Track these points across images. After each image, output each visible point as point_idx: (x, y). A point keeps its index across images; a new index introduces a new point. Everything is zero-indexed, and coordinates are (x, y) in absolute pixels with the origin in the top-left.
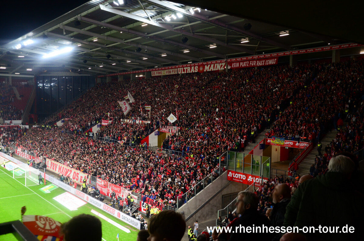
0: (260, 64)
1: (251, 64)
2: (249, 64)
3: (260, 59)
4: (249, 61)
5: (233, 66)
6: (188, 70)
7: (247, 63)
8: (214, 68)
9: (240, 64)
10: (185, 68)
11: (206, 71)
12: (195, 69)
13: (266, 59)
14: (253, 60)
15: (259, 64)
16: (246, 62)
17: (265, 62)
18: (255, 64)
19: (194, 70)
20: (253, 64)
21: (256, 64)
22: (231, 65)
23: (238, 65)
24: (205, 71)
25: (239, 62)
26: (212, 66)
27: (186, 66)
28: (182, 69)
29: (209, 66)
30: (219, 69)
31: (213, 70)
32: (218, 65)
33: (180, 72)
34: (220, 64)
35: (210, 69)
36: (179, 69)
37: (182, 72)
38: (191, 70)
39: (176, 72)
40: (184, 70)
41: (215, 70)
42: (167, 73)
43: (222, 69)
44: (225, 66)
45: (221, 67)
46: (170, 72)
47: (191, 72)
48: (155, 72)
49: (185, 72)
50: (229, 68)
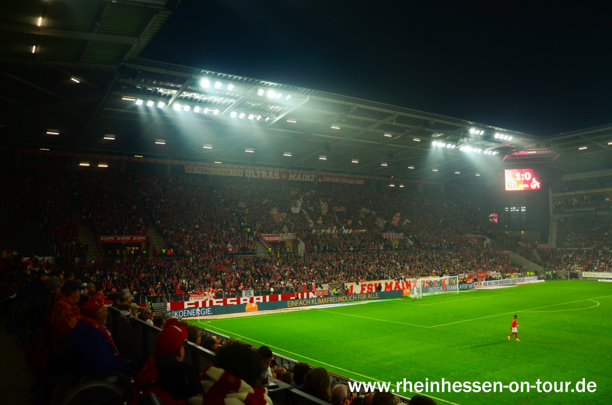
2: (341, 181)
3: (350, 178)
5: (324, 179)
6: (263, 175)
7: (339, 179)
8: (302, 178)
9: (331, 180)
10: (258, 172)
12: (275, 174)
13: (356, 179)
14: (344, 177)
15: (350, 182)
17: (354, 182)
19: (274, 176)
20: (345, 181)
21: (347, 181)
22: (322, 179)
23: (329, 180)
25: (331, 177)
26: (299, 175)
27: (260, 170)
28: (253, 172)
29: (295, 175)
30: (309, 180)
31: (300, 180)
32: (307, 176)
33: (248, 174)
34: (310, 176)
35: (296, 178)
36: (246, 171)
37: (251, 175)
38: (267, 175)
39: (241, 174)
40: (256, 174)
41: (303, 180)
42: (222, 173)
43: (312, 180)
44: (315, 179)
45: (311, 178)
46: (229, 172)
47: (268, 177)
48: (195, 169)
49: (258, 177)
50: (320, 181)
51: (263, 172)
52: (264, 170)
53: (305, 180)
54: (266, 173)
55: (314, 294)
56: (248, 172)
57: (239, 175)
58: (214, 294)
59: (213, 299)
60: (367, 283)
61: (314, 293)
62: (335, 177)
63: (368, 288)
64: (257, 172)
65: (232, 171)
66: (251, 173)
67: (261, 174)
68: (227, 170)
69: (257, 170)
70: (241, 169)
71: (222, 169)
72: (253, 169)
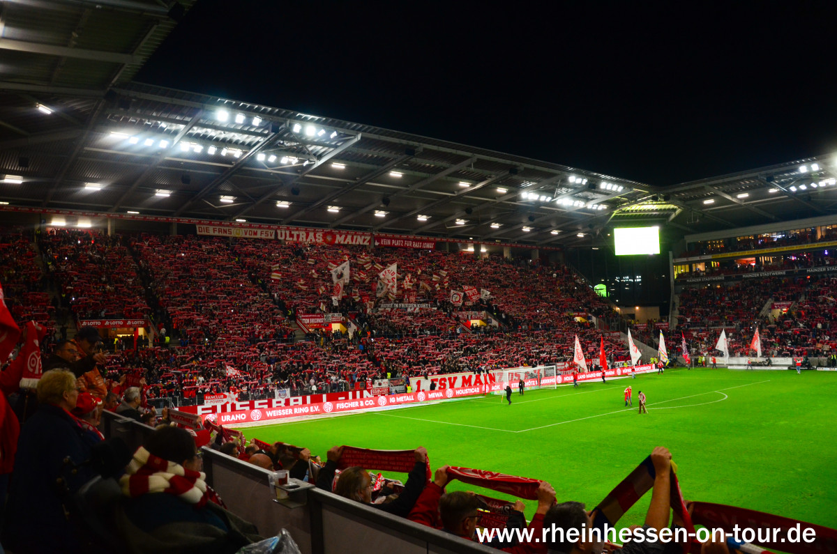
1: (406, 244)
2: (404, 244)
3: (416, 241)
4: (404, 240)
5: (382, 243)
6: (301, 236)
8: (352, 241)
9: (391, 242)
10: (295, 233)
11: (339, 243)
12: (317, 236)
13: (423, 241)
14: (408, 240)
15: (416, 245)
16: (400, 241)
17: (421, 245)
18: (411, 245)
19: (315, 238)
20: (409, 244)
22: (379, 241)
23: (389, 242)
24: (337, 242)
25: (391, 239)
26: (349, 237)
27: (297, 230)
28: (288, 232)
29: (343, 236)
30: (361, 243)
31: (350, 243)
32: (359, 237)
33: (281, 236)
34: (363, 237)
35: (344, 241)
36: (279, 232)
37: (286, 237)
38: (307, 237)
39: (271, 236)
40: (292, 236)
41: (354, 243)
42: (246, 234)
43: (366, 243)
44: (369, 241)
45: (364, 240)
46: (255, 234)
47: (309, 240)
48: (211, 228)
49: (295, 239)
50: (377, 244)
51: (301, 233)
52: (302, 231)
53: (357, 243)
54: (305, 234)
55: (370, 393)
56: (281, 233)
57: (269, 237)
58: (237, 396)
59: (235, 402)
60: (439, 377)
61: (369, 391)
62: (396, 239)
63: (441, 384)
64: (292, 232)
65: (259, 231)
66: (286, 234)
67: (298, 236)
68: (253, 230)
69: (294, 230)
70: (272, 229)
71: (246, 230)
72: (288, 229)
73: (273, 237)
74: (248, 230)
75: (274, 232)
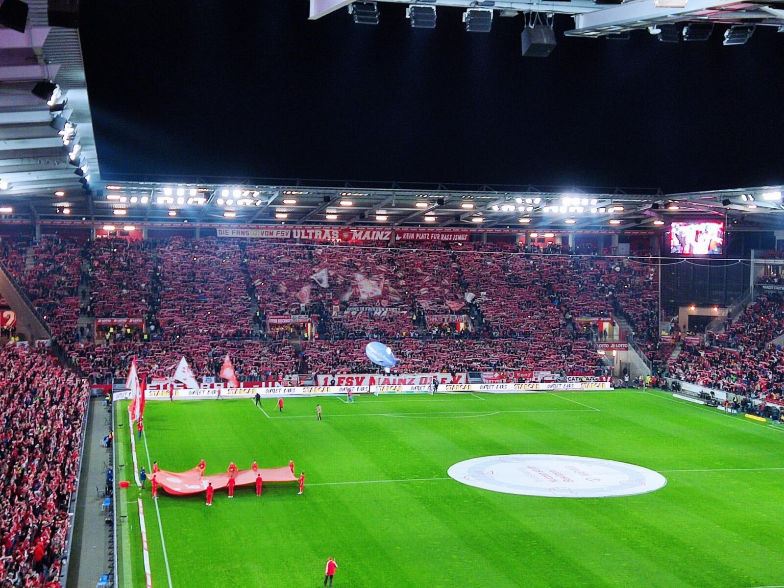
0: (445, 238)
1: (432, 237)
2: (430, 237)
3: (446, 233)
4: (430, 233)
5: (404, 237)
6: (316, 235)
7: (427, 236)
8: (371, 237)
9: (415, 236)
10: (310, 232)
11: (357, 239)
13: (454, 233)
14: (435, 233)
16: (425, 234)
17: (452, 237)
18: (438, 238)
19: (331, 235)
20: (436, 237)
21: (440, 237)
22: (401, 235)
23: (412, 237)
24: (354, 238)
25: (415, 233)
26: (368, 233)
27: (313, 228)
28: (303, 232)
29: (361, 232)
30: (381, 238)
31: (369, 238)
32: (378, 233)
33: (297, 235)
34: (382, 233)
35: (362, 237)
36: (294, 231)
37: (301, 235)
38: (323, 235)
39: (287, 235)
40: (307, 234)
41: (373, 238)
42: (262, 234)
43: (386, 238)
44: (390, 236)
45: (384, 235)
46: (272, 234)
47: (324, 237)
48: (230, 231)
49: (311, 237)
50: (398, 238)
51: (317, 232)
52: (318, 229)
53: (376, 238)
54: (321, 232)
56: (297, 233)
57: (285, 236)
60: (347, 376)
61: (280, 383)
62: (421, 233)
64: (308, 231)
65: (275, 232)
66: (301, 233)
67: (314, 234)
68: (269, 231)
69: (309, 229)
70: (288, 229)
71: (262, 230)
72: (304, 228)
73: (289, 236)
74: (265, 231)
75: (290, 231)
